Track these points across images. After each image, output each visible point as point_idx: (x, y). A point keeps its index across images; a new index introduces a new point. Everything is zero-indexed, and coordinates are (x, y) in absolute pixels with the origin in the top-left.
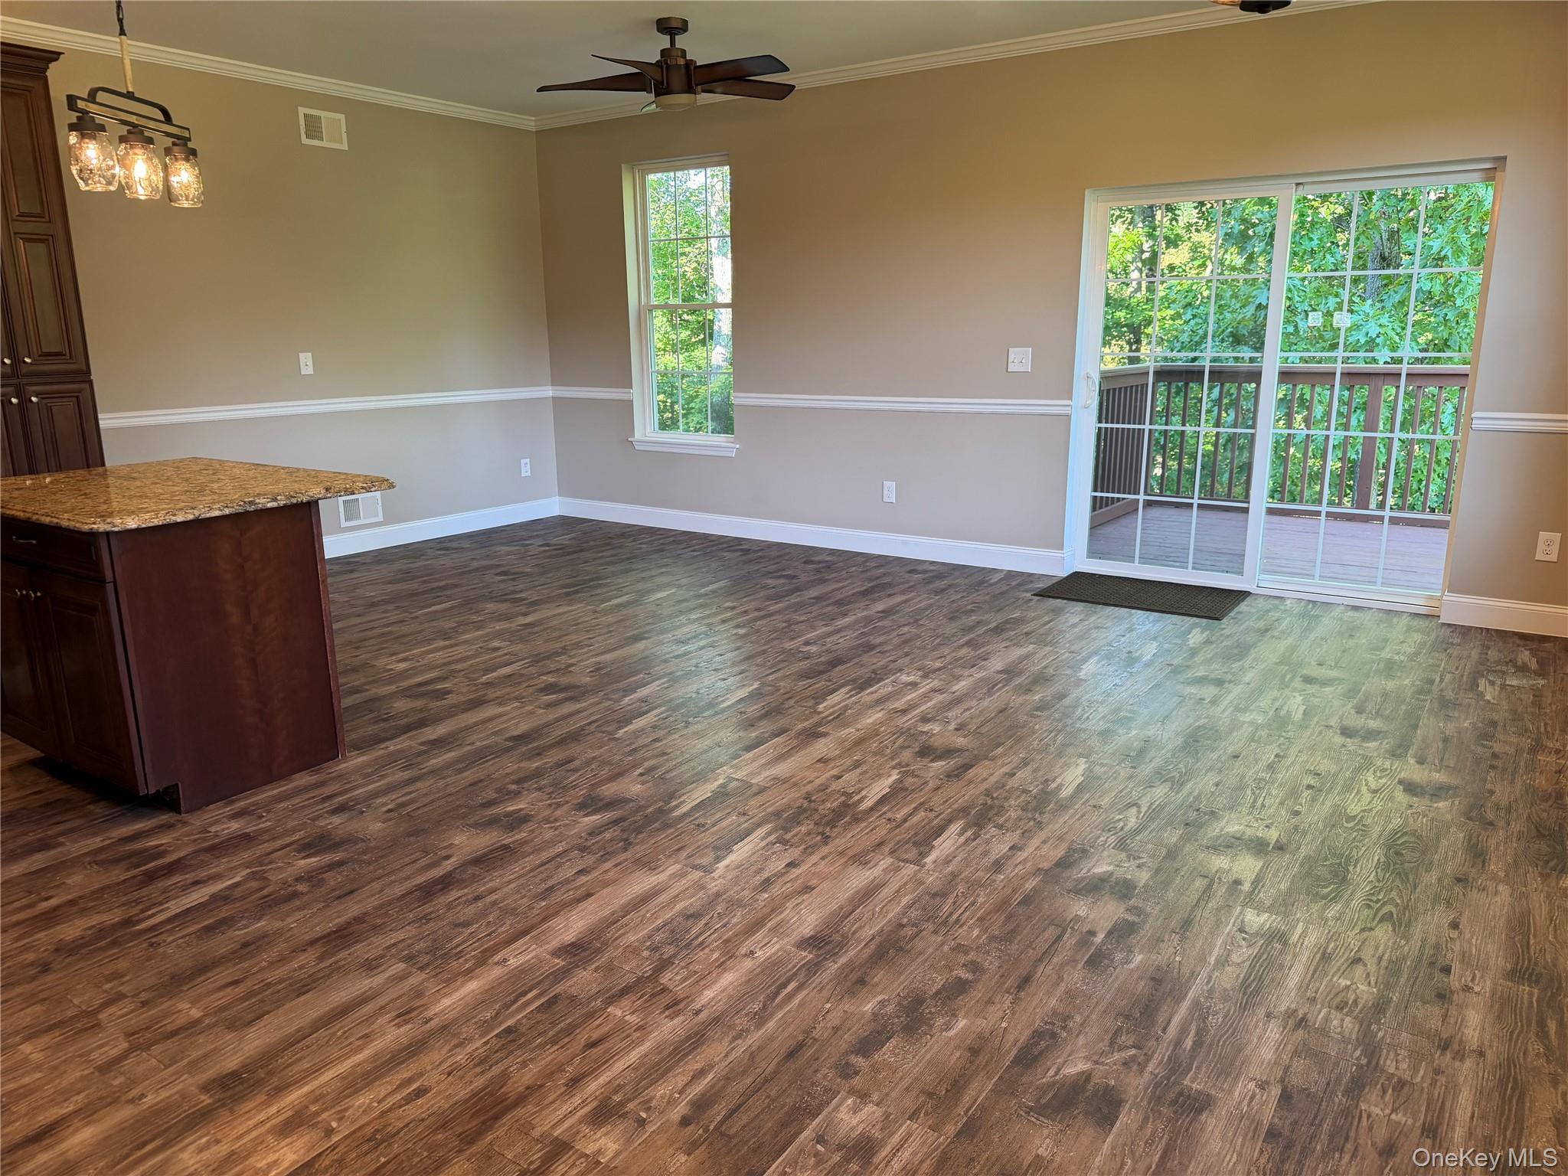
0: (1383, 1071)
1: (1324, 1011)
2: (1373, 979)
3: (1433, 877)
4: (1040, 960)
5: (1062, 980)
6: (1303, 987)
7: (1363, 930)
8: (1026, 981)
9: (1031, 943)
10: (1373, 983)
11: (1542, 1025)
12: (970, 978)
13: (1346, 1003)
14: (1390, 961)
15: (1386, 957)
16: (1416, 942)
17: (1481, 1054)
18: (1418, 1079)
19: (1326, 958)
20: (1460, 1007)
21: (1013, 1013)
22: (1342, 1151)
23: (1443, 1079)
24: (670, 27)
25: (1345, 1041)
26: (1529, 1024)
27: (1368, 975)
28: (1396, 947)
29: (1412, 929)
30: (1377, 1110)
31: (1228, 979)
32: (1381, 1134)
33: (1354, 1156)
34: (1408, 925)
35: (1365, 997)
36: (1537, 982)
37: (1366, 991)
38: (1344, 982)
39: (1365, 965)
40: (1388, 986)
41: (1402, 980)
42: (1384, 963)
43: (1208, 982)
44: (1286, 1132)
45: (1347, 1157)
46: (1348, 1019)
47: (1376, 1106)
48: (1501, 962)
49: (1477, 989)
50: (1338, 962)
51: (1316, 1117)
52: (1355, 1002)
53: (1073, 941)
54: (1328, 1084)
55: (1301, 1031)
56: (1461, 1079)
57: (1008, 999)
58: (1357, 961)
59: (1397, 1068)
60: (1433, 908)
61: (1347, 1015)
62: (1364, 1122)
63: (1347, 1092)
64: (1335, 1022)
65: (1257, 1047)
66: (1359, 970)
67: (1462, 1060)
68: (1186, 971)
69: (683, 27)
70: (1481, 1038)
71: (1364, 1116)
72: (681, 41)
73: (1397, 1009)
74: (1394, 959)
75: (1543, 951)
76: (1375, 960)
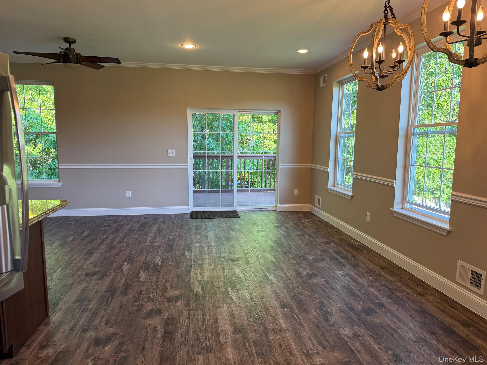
0: (268, 328)
4: (145, 341)
5: (154, 344)
8: (144, 348)
9: (140, 337)
12: (126, 354)
18: (275, 327)
21: (145, 359)
22: (273, 350)
24: (67, 40)
30: (273, 338)
32: (277, 343)
33: (275, 350)
44: (260, 351)
45: (274, 351)
47: (272, 337)
51: (263, 345)
53: (151, 331)
54: (261, 336)
57: (141, 356)
59: (270, 327)
62: (273, 342)
63: (265, 336)
69: (74, 42)
71: (272, 340)
72: (73, 46)
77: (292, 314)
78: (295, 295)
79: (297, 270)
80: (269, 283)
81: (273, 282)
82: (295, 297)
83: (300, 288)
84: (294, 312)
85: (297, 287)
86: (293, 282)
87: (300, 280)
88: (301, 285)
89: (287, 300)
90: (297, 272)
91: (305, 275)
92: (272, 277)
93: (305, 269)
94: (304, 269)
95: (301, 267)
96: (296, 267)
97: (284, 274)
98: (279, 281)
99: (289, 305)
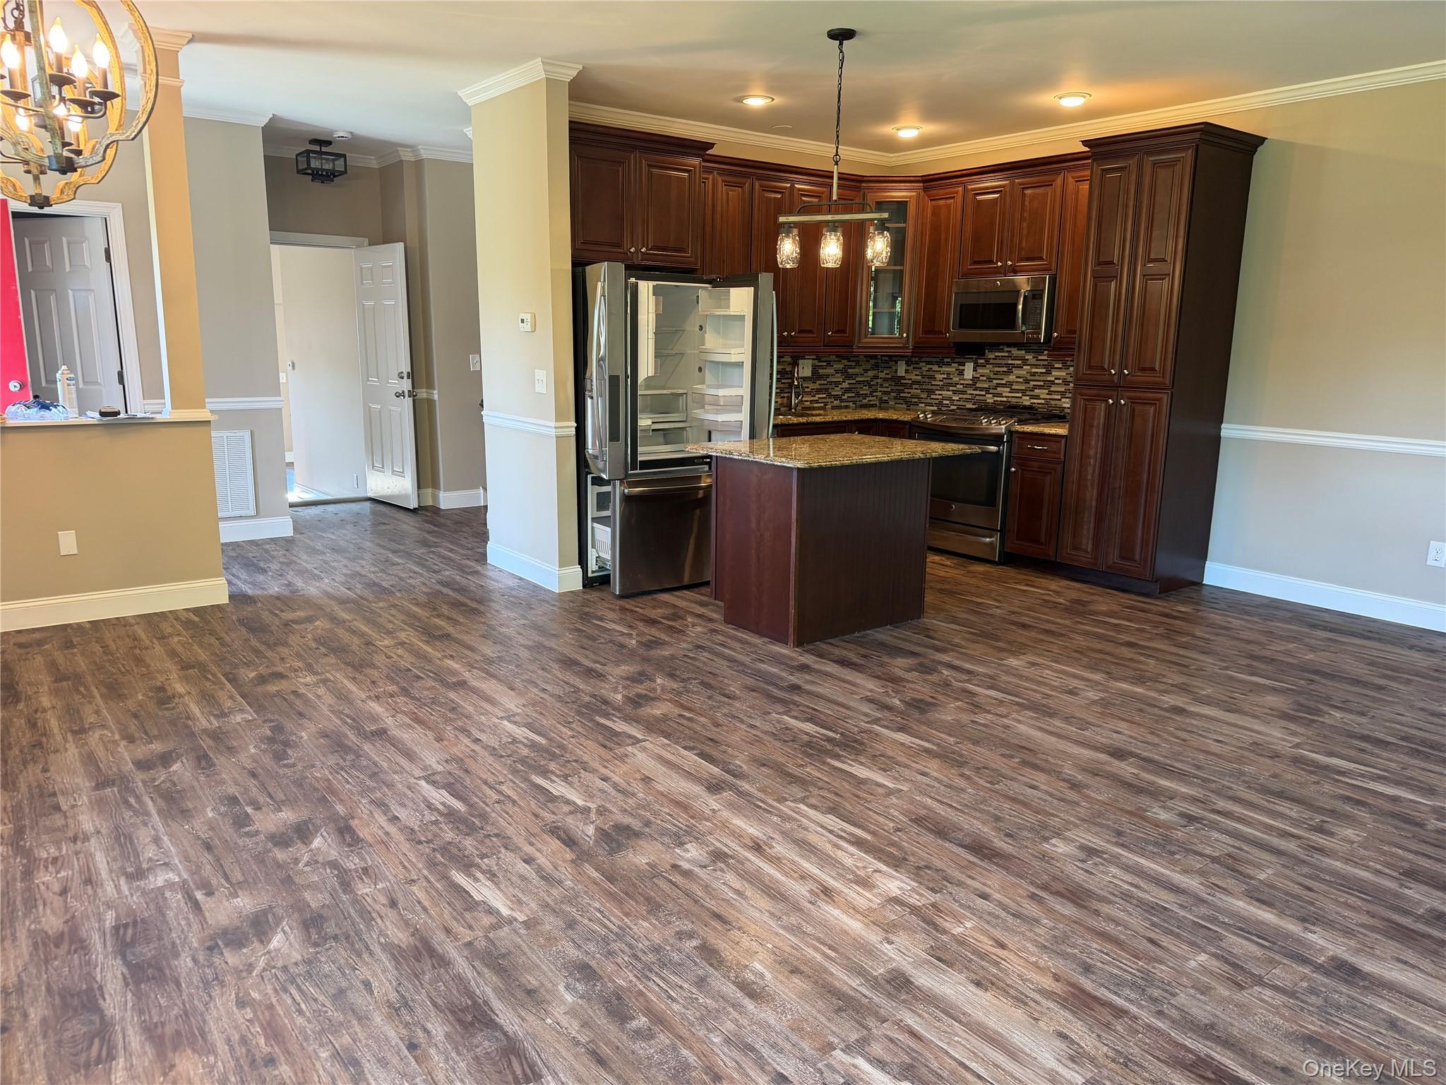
1: (64, 852)
2: (42, 887)
3: (35, 1015)
6: (90, 856)
7: (73, 917)
10: (41, 886)
11: (126, 802)
13: (52, 863)
14: (36, 907)
15: (41, 908)
16: (22, 934)
17: (98, 832)
19: (88, 881)
20: (74, 817)
23: (83, 855)
25: (41, 845)
26: (118, 805)
27: (48, 888)
28: (37, 920)
29: (30, 943)
31: (143, 836)
34: (35, 945)
35: (41, 874)
36: (114, 784)
37: (45, 878)
38: (63, 874)
39: (54, 893)
40: (29, 889)
41: (19, 898)
42: (40, 903)
43: (153, 826)
44: (47, 799)
46: (46, 856)
48: (87, 784)
49: (80, 803)
50: (76, 885)
52: (46, 868)
53: (261, 801)
54: (37, 824)
55: (72, 835)
56: (93, 850)
58: (64, 892)
60: (19, 976)
61: (47, 858)
64: (52, 850)
65: (92, 817)
66: (56, 887)
67: (89, 840)
68: (174, 825)
70: (94, 825)
73: (14, 879)
74: (34, 910)
75: (110, 768)
76: (48, 902)
77: (358, 723)
78: (354, 760)
79: (350, 845)
80: (438, 778)
81: (428, 782)
82: (353, 757)
83: (339, 782)
84: (352, 727)
85: (348, 782)
86: (363, 797)
87: (340, 809)
88: (334, 792)
89: (374, 745)
90: (348, 839)
91: (317, 831)
92: (438, 796)
93: (317, 862)
94: (320, 859)
95: (334, 865)
96: (353, 863)
97: (397, 818)
98: (409, 788)
99: (366, 738)
